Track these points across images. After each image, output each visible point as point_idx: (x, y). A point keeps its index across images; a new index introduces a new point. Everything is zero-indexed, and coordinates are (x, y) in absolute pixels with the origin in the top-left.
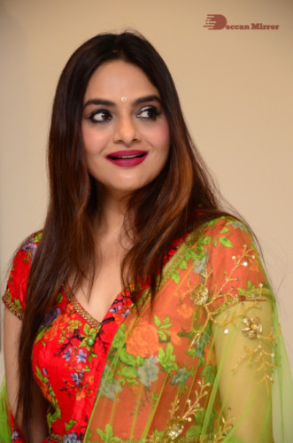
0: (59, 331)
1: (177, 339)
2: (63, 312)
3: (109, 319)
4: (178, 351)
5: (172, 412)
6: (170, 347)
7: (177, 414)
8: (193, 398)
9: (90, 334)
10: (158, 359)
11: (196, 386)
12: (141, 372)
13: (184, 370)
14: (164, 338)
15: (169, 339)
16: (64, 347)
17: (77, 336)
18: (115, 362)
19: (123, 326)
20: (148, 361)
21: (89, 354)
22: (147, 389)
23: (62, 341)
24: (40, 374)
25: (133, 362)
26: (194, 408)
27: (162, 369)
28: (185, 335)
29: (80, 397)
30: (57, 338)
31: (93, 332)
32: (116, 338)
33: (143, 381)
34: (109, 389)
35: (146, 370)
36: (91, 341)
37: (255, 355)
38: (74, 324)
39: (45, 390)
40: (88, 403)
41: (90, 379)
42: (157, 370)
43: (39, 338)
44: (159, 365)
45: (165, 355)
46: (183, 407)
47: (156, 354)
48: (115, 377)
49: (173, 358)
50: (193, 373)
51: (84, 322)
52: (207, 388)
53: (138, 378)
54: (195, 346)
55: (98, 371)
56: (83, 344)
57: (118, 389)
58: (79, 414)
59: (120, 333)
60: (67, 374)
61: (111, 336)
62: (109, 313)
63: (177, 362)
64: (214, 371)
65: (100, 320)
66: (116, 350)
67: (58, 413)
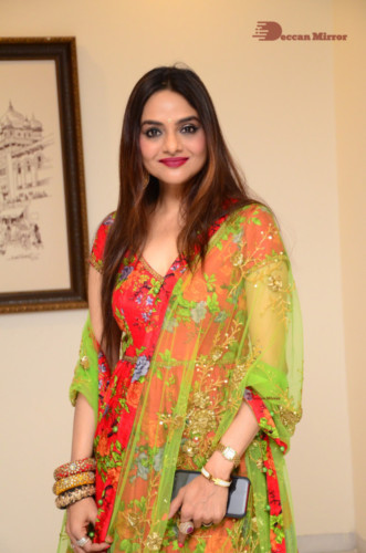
0: (133, 283)
1: (220, 290)
2: (135, 269)
3: (170, 275)
4: (221, 299)
5: (215, 342)
6: (215, 295)
7: (219, 343)
8: (230, 332)
9: (156, 286)
10: (207, 304)
11: (232, 324)
12: (193, 312)
13: (224, 313)
14: (211, 289)
15: (214, 290)
16: (136, 294)
17: (146, 286)
18: (175, 306)
19: (180, 279)
20: (199, 305)
21: (155, 299)
22: (197, 325)
23: (135, 289)
24: (119, 314)
25: (188, 305)
26: (230, 340)
27: (209, 311)
28: (225, 287)
29: (149, 330)
30: (132, 287)
31: (158, 284)
32: (175, 288)
33: (195, 319)
34: (169, 324)
35: (197, 311)
36: (157, 291)
37: (277, 303)
38: (144, 278)
39: (121, 325)
40: (156, 335)
41: (156, 318)
42: (205, 311)
43: (118, 287)
44: (207, 308)
45: (212, 301)
46: (223, 339)
47: (205, 299)
48: (175, 316)
49: (217, 303)
50: (230, 315)
51: (151, 276)
52: (240, 326)
53: (191, 317)
54: (232, 296)
55: (162, 311)
56: (151, 292)
57: (176, 325)
58: (148, 342)
59: (178, 284)
60: (138, 313)
61: (172, 287)
62: (170, 270)
63: (220, 306)
64: (245, 316)
65: (164, 275)
66: (175, 297)
67: (131, 342)
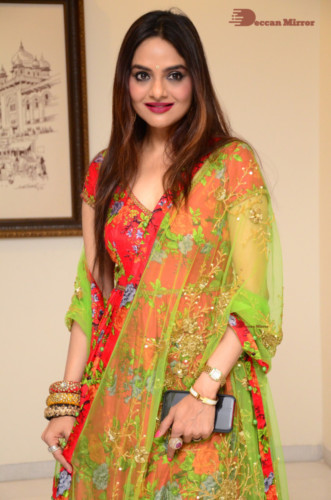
0: (123, 217)
1: (205, 223)
2: (125, 205)
3: (158, 210)
4: (206, 231)
5: (201, 272)
6: (200, 228)
7: (204, 273)
8: (215, 262)
9: (145, 219)
10: (192, 237)
11: (217, 255)
12: (181, 245)
13: (209, 244)
14: (196, 222)
15: (200, 223)
16: (127, 228)
17: (136, 220)
18: (162, 238)
19: (168, 214)
20: (186, 238)
21: (144, 233)
22: (185, 257)
23: (126, 224)
24: (111, 246)
25: (175, 238)
26: (216, 270)
27: (195, 243)
28: (210, 220)
29: (137, 261)
30: (123, 222)
31: (147, 218)
32: (163, 222)
33: (183, 251)
34: (157, 256)
35: (185, 244)
36: (146, 225)
37: (258, 234)
38: (134, 213)
39: (113, 257)
40: (142, 265)
41: (144, 250)
42: (192, 244)
43: (109, 221)
44: (193, 240)
45: (197, 234)
46: (209, 268)
47: (191, 233)
48: (163, 248)
49: (203, 235)
50: (215, 246)
51: (141, 211)
52: (224, 257)
53: (178, 249)
54: (216, 228)
55: (150, 243)
56: (140, 226)
57: (165, 256)
58: (136, 271)
59: (166, 219)
60: (130, 246)
61: (160, 221)
62: (158, 205)
63: (205, 238)
64: (229, 246)
65: (152, 209)
66: (163, 230)
67: (123, 272)
